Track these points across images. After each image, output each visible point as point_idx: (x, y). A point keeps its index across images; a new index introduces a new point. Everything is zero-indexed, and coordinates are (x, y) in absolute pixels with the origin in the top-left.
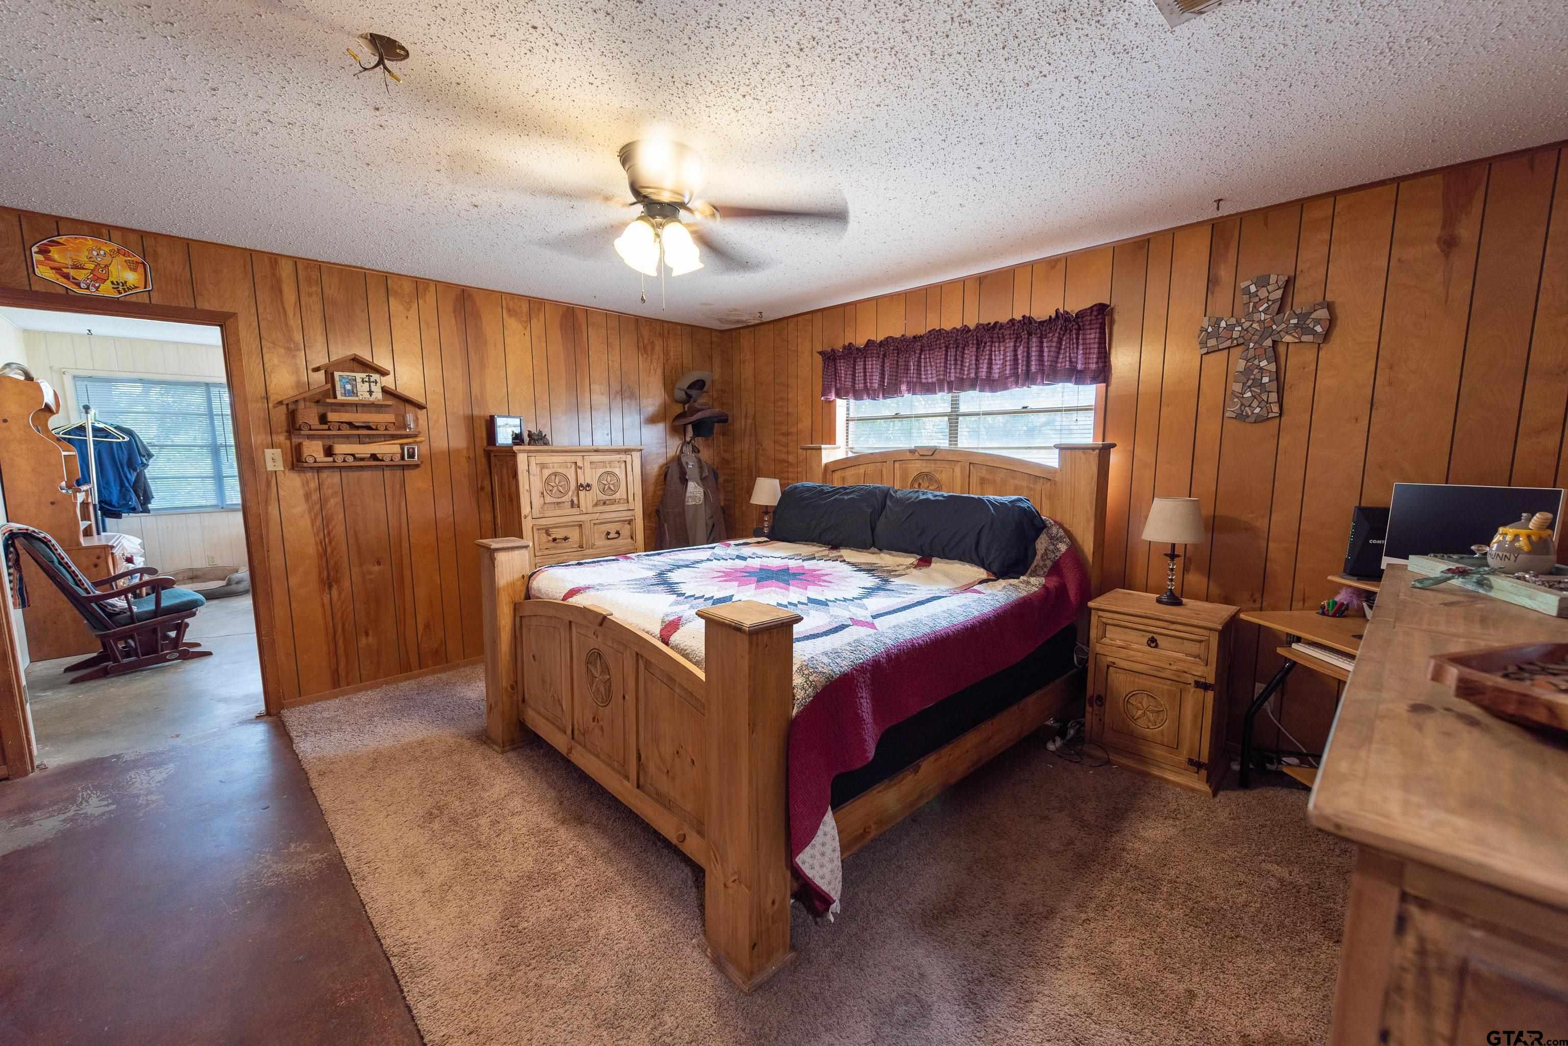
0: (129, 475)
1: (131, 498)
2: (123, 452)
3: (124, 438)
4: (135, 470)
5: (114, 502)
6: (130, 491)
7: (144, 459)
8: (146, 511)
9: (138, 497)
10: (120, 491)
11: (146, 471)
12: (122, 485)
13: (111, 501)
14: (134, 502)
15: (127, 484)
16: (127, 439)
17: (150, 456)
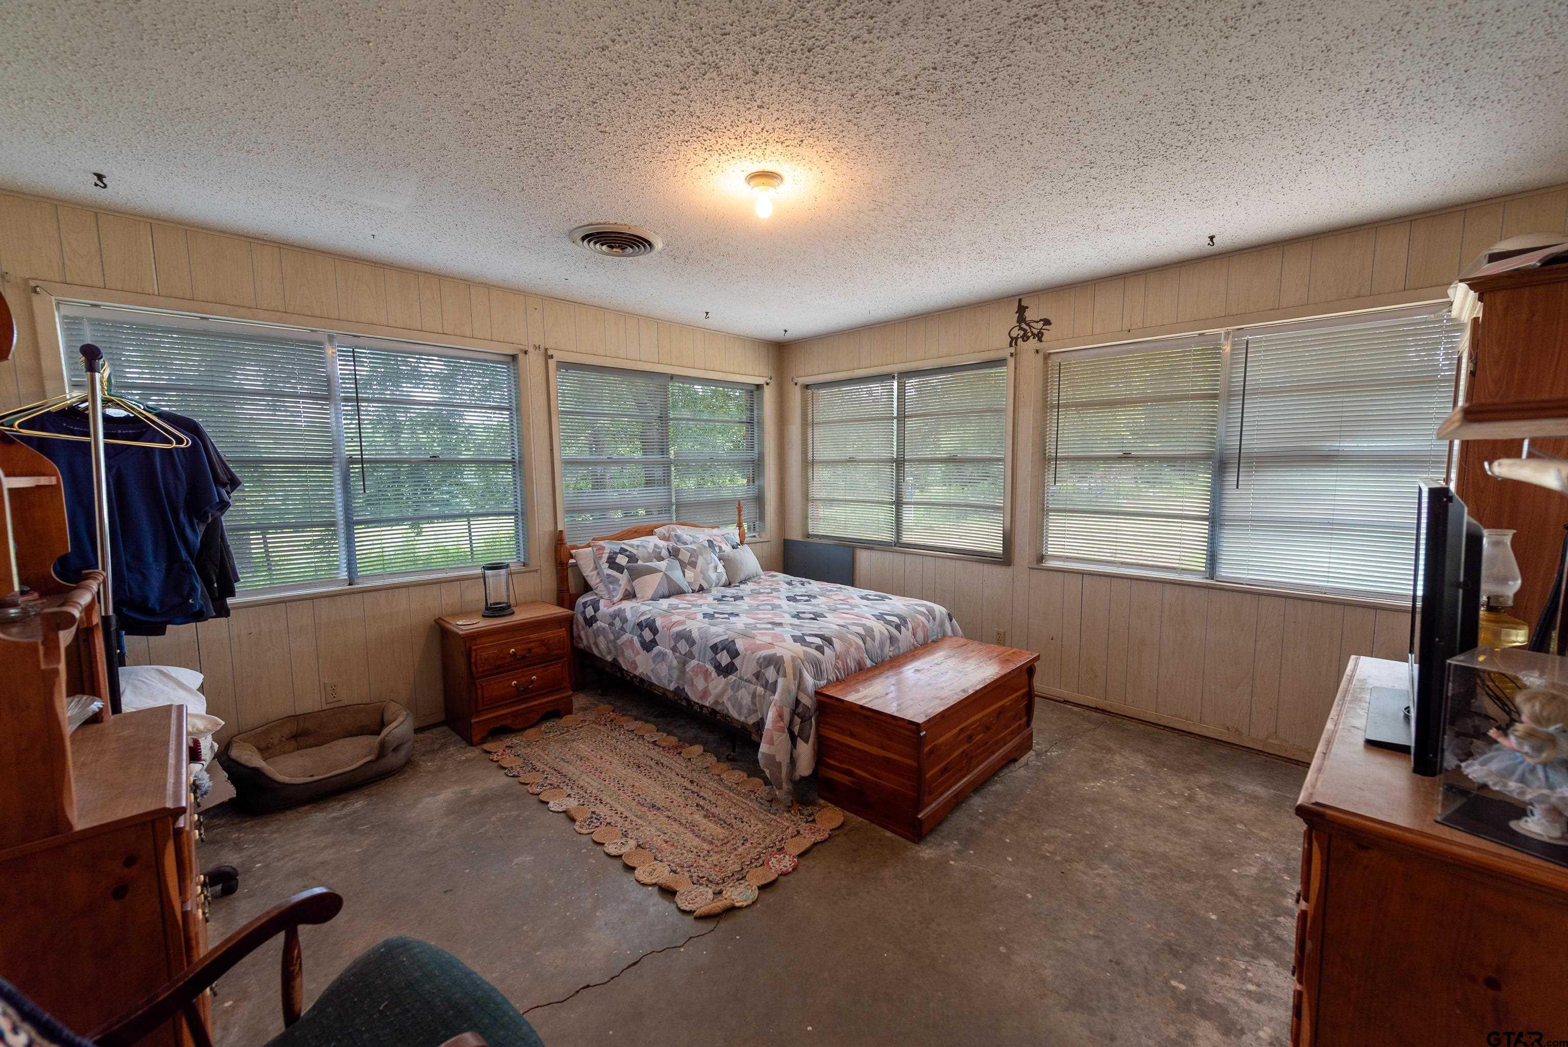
0: (188, 531)
1: (194, 589)
2: (177, 477)
3: (180, 441)
4: (203, 518)
5: (153, 601)
6: (190, 571)
7: (223, 491)
8: (223, 611)
9: (208, 583)
10: (169, 570)
11: (223, 518)
12: (172, 557)
13: (146, 599)
14: (199, 599)
15: (184, 554)
16: (187, 443)
17: (234, 483)
